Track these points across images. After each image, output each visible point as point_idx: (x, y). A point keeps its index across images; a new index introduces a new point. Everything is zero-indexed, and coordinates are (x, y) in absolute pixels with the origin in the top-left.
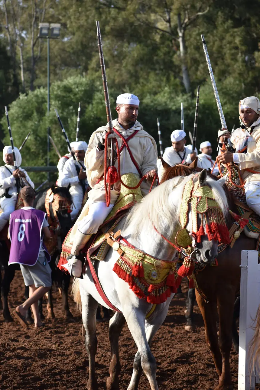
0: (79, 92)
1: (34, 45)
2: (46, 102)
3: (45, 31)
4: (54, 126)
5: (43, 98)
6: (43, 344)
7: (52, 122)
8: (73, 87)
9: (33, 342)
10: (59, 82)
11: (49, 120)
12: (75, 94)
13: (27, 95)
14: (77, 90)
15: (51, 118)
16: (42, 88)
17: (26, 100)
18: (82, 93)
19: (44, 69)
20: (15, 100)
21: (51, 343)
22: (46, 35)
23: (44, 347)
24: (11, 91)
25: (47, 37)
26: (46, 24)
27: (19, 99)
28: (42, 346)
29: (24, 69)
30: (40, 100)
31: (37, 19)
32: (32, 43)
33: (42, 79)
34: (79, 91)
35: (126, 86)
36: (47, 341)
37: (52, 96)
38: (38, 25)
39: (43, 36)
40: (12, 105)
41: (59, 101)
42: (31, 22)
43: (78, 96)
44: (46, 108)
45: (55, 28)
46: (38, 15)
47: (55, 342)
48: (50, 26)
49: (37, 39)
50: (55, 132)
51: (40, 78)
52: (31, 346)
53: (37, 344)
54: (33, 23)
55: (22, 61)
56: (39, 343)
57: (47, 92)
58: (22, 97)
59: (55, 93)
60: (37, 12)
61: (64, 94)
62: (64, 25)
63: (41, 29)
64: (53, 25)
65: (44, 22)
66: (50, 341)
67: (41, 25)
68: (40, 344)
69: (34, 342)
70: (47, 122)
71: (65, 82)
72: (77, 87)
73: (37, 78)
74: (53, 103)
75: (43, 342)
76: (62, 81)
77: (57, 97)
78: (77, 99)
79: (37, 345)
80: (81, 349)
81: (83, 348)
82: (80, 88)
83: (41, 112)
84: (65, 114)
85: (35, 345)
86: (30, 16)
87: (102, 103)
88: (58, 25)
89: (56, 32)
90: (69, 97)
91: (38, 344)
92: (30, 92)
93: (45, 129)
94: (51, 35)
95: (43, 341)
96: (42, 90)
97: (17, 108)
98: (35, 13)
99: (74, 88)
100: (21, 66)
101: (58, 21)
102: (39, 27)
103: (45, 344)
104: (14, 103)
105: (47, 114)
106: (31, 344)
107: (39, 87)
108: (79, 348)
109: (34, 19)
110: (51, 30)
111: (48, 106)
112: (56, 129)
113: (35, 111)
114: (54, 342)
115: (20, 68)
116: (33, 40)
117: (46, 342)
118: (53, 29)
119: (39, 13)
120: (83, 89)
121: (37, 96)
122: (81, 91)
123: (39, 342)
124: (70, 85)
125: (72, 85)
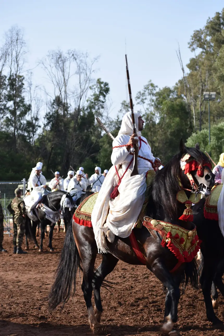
1: (201, 105)
2: (208, 137)
3: (207, 97)
4: (213, 150)
5: (206, 135)
7: (212, 148)
10: (216, 125)
11: (210, 147)
13: (197, 133)
15: (212, 146)
16: (205, 129)
17: (197, 136)
19: (207, 118)
20: (190, 137)
22: (207, 98)
24: (189, 131)
25: (208, 100)
26: (208, 93)
27: (192, 136)
29: (196, 118)
30: (204, 136)
31: (203, 90)
32: (200, 103)
38: (203, 94)
39: (206, 99)
40: (188, 139)
41: (215, 136)
42: (199, 92)
44: (208, 141)
45: (213, 95)
46: (204, 88)
48: (210, 94)
49: (203, 101)
51: (205, 124)
54: (200, 93)
55: (194, 114)
57: (208, 131)
58: (194, 135)
60: (202, 86)
61: (218, 133)
62: (218, 94)
63: (205, 95)
64: (212, 93)
65: (206, 91)
67: (205, 93)
73: (203, 124)
76: (217, 125)
77: (214, 134)
86: (199, 89)
88: (214, 93)
89: (213, 97)
92: (198, 131)
94: (210, 99)
96: (205, 130)
97: (191, 141)
98: (201, 87)
100: (194, 117)
101: (215, 91)
102: (204, 94)
104: (189, 138)
107: (203, 129)
109: (201, 90)
110: (210, 96)
111: (209, 139)
115: (193, 118)
116: (201, 102)
118: (211, 95)
119: (204, 87)
121: (202, 134)
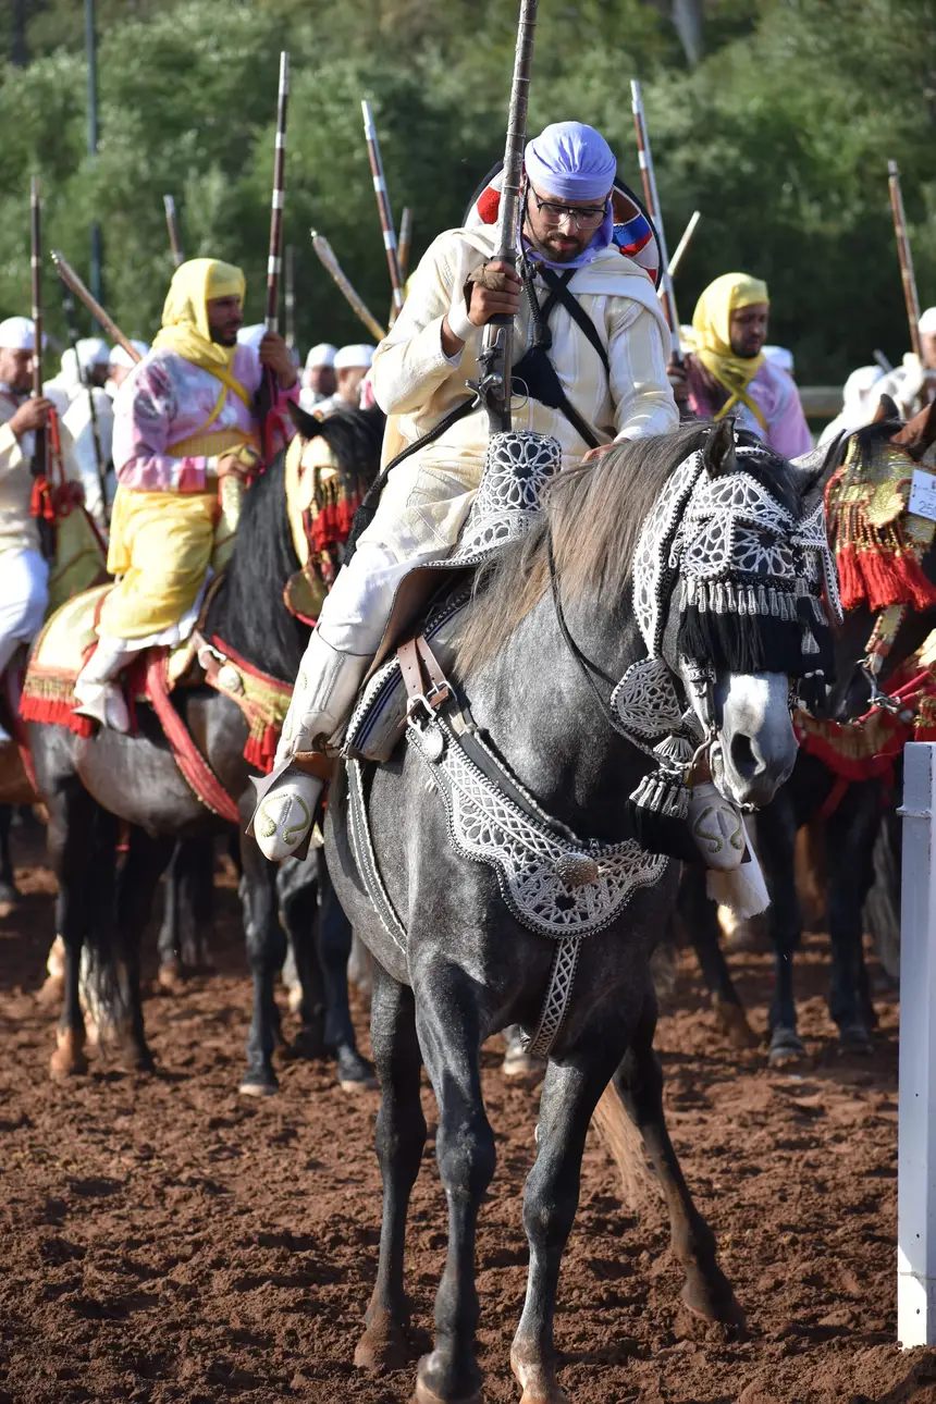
0: (225, 70)
6: (68, 1157)
8: (200, 45)
9: (26, 1146)
12: (207, 81)
14: (214, 57)
18: (240, 70)
21: (106, 1149)
23: (73, 1167)
28: (67, 1163)
33: (64, 17)
34: (224, 62)
35: (427, 42)
36: (85, 1141)
37: (105, 85)
43: (217, 87)
47: (122, 1149)
50: (121, 244)
52: (18, 1166)
53: (44, 1155)
56: (53, 1151)
59: (118, 71)
66: (102, 1142)
68: (56, 1158)
69: (31, 1146)
70: (85, 202)
71: (163, 27)
72: (218, 48)
74: (111, 114)
75: (71, 1150)
78: (214, 99)
79: (42, 1161)
80: (234, 1176)
81: (239, 1171)
82: (229, 53)
83: (60, 159)
84: (163, 166)
85: (32, 1160)
87: (323, 119)
90: (183, 88)
91: (50, 1157)
93: (80, 233)
95: (71, 1143)
99: (205, 51)
103: (79, 1158)
105: (88, 165)
106: (20, 1155)
108: (224, 1171)
112: (124, 231)
113: (32, 156)
114: (118, 1148)
117: (83, 1146)
120: (243, 52)
122: (233, 63)
123: (52, 1148)
124: (183, 38)
125: (195, 37)
